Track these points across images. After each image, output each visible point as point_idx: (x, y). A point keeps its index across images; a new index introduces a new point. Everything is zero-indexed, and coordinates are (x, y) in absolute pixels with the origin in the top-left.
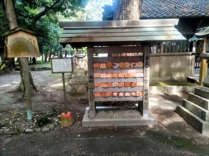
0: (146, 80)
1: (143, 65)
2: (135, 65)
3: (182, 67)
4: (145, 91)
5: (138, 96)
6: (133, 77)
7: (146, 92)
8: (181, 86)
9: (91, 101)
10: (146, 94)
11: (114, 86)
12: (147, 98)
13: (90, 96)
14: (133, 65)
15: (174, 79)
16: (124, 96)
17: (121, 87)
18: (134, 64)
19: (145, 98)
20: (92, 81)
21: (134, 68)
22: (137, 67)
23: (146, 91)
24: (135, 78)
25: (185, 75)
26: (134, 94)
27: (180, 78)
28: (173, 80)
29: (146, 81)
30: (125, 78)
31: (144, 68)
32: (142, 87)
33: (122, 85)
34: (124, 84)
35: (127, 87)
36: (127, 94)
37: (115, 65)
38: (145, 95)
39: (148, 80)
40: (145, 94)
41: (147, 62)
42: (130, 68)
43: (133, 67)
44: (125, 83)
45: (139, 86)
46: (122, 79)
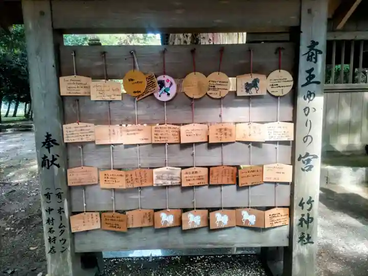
0: (307, 155)
1: (292, 83)
2: (255, 84)
3: (354, 121)
4: (301, 204)
5: (269, 229)
6: (247, 143)
7: (305, 212)
8: (362, 167)
9: (52, 251)
10: (305, 218)
11: (160, 182)
12: (309, 238)
13: (51, 231)
14: (248, 87)
15: (334, 148)
16: (208, 226)
17: (191, 188)
18: (249, 79)
19: (301, 238)
20: (54, 159)
21: (250, 100)
22: (265, 93)
23: (307, 206)
24: (257, 144)
25: (361, 140)
26: (250, 218)
27: (349, 146)
28: (333, 151)
29: (309, 161)
30: (211, 146)
31: (300, 100)
32: (288, 187)
33: (200, 178)
34: (204, 171)
35: (220, 185)
36: (221, 219)
37: (162, 84)
38: (301, 224)
39: (315, 157)
40: (302, 220)
41: (309, 71)
42: (233, 99)
43: (245, 94)
44: (209, 167)
45: (275, 183)
46: (194, 149)
